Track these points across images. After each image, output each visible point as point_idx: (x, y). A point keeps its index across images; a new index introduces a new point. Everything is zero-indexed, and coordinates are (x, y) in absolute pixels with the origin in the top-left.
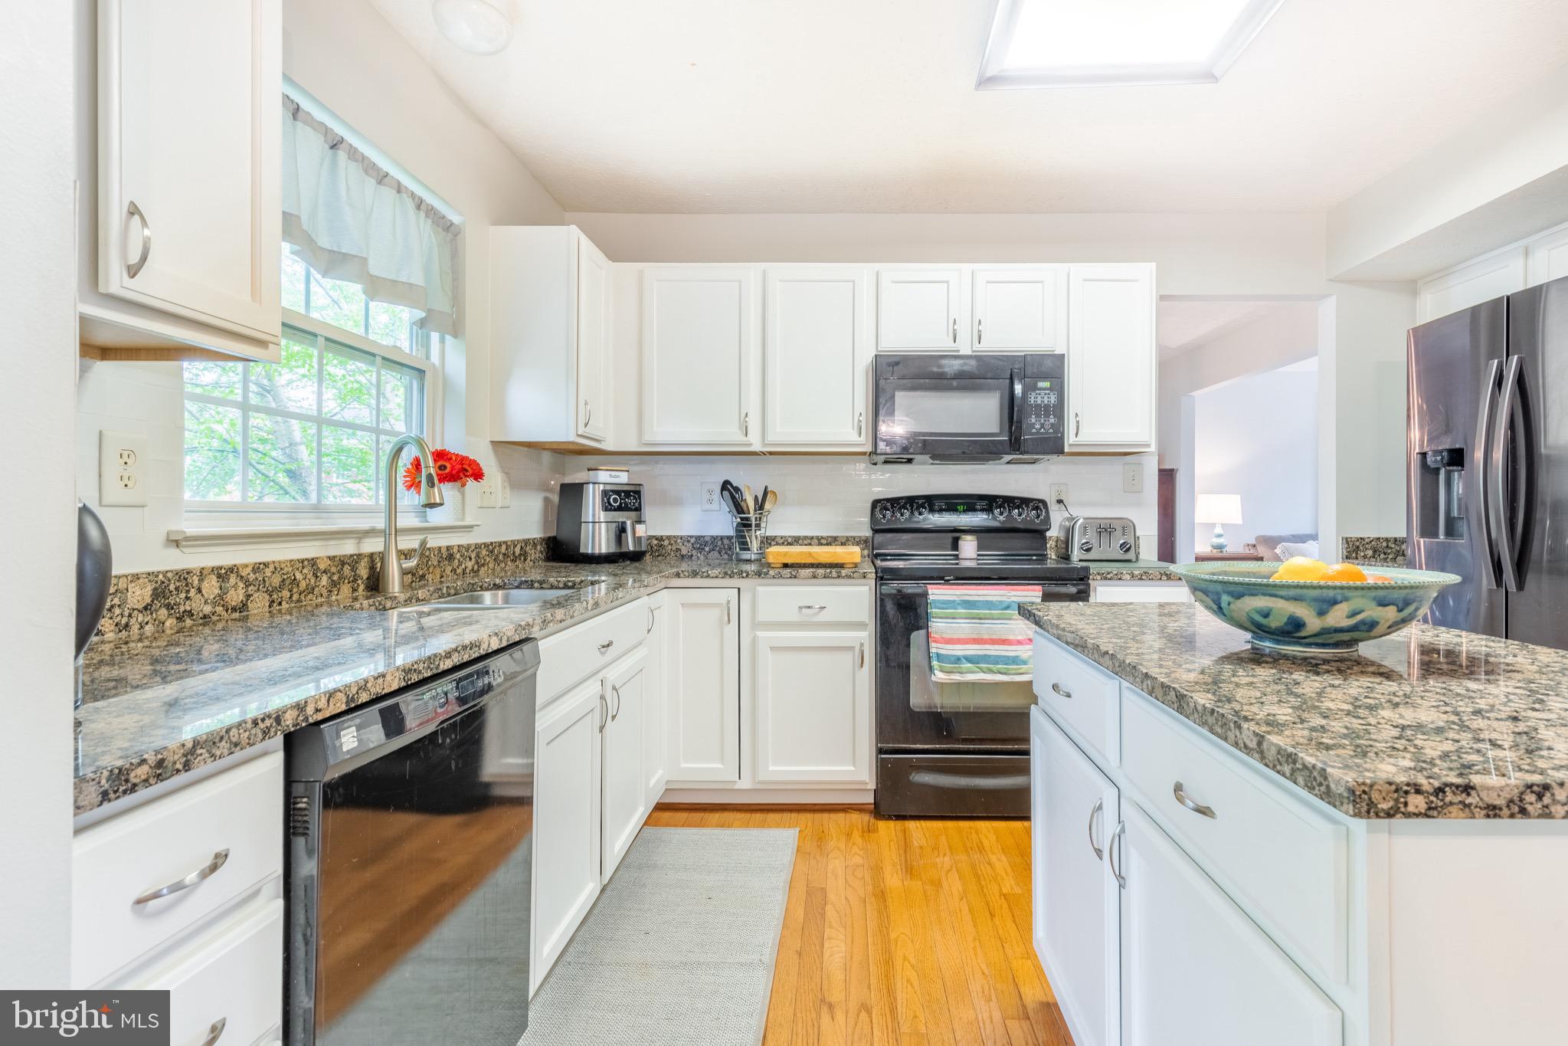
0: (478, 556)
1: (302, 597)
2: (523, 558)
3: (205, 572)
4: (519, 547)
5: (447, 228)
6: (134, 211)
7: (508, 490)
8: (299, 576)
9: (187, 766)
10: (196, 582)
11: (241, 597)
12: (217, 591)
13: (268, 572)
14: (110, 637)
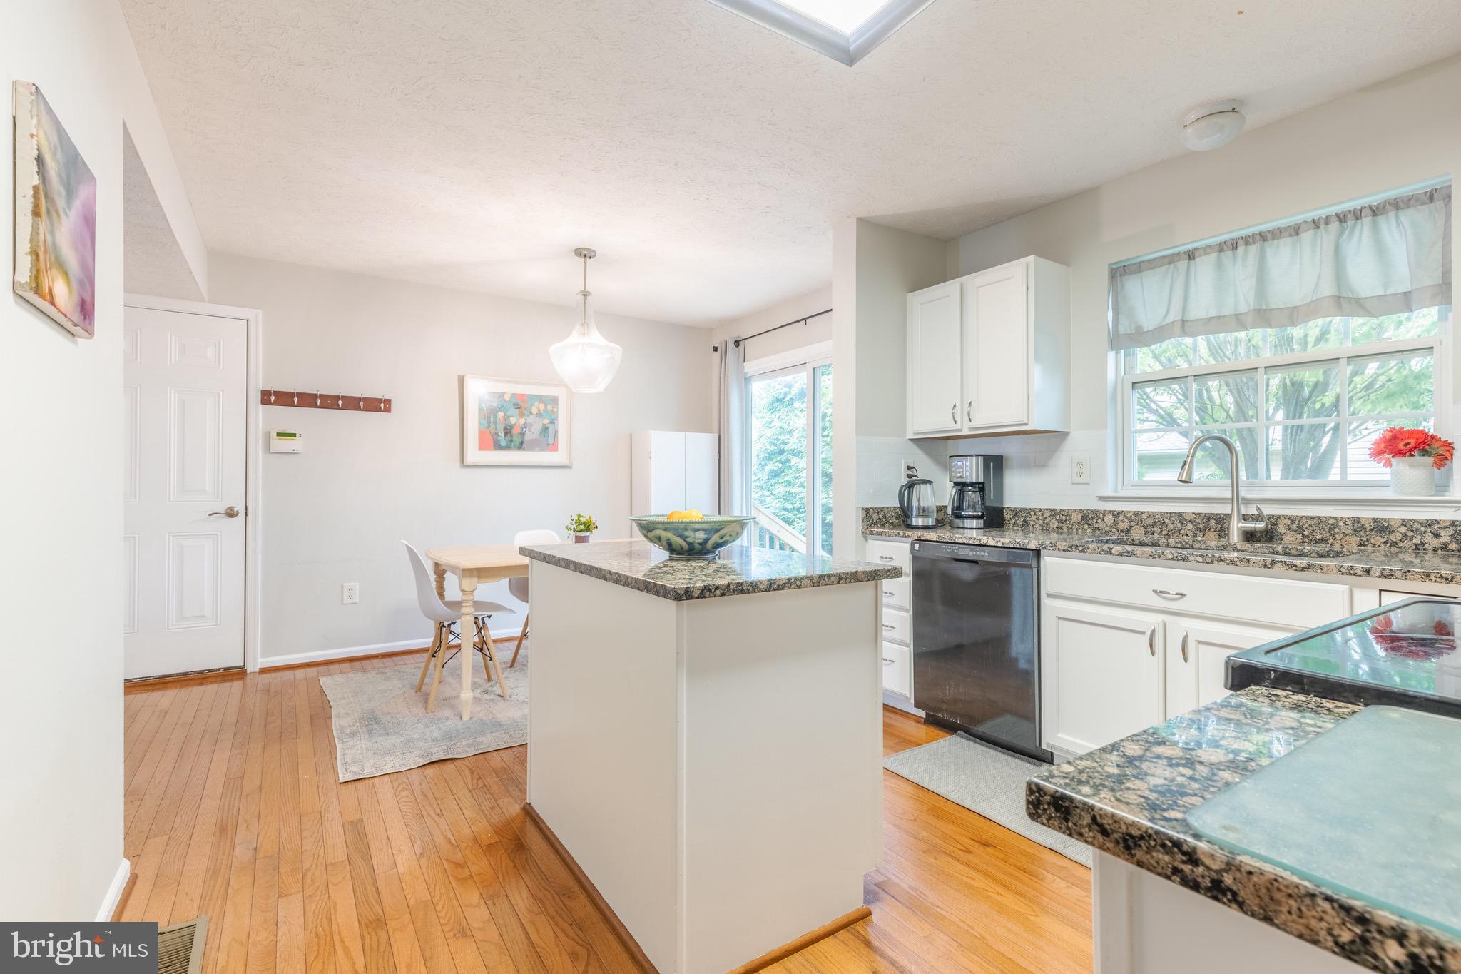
1: (1170, 533)
3: (1106, 512)
8: (1167, 521)
10: (1101, 516)
11: (1126, 527)
12: (1112, 521)
13: (1144, 516)
14: (1065, 531)
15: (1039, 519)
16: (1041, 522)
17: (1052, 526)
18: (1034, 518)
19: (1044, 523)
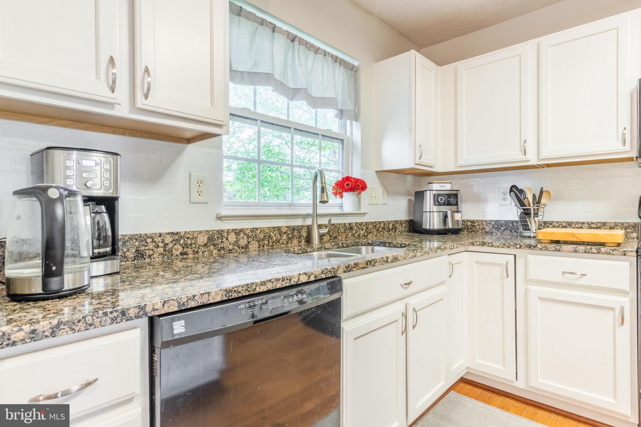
0: (367, 228)
1: (274, 244)
2: (394, 230)
3: (230, 231)
4: (391, 224)
5: (352, 69)
6: (147, 70)
7: (386, 195)
8: (272, 235)
9: (53, 334)
10: (226, 235)
11: (246, 243)
12: (235, 240)
13: (258, 232)
14: (191, 256)
15: (158, 247)
16: (161, 250)
17: (175, 253)
18: (151, 246)
19: (165, 251)
